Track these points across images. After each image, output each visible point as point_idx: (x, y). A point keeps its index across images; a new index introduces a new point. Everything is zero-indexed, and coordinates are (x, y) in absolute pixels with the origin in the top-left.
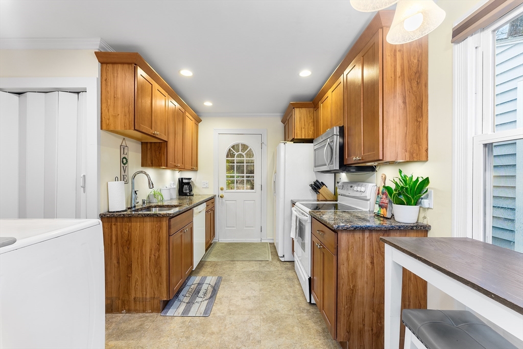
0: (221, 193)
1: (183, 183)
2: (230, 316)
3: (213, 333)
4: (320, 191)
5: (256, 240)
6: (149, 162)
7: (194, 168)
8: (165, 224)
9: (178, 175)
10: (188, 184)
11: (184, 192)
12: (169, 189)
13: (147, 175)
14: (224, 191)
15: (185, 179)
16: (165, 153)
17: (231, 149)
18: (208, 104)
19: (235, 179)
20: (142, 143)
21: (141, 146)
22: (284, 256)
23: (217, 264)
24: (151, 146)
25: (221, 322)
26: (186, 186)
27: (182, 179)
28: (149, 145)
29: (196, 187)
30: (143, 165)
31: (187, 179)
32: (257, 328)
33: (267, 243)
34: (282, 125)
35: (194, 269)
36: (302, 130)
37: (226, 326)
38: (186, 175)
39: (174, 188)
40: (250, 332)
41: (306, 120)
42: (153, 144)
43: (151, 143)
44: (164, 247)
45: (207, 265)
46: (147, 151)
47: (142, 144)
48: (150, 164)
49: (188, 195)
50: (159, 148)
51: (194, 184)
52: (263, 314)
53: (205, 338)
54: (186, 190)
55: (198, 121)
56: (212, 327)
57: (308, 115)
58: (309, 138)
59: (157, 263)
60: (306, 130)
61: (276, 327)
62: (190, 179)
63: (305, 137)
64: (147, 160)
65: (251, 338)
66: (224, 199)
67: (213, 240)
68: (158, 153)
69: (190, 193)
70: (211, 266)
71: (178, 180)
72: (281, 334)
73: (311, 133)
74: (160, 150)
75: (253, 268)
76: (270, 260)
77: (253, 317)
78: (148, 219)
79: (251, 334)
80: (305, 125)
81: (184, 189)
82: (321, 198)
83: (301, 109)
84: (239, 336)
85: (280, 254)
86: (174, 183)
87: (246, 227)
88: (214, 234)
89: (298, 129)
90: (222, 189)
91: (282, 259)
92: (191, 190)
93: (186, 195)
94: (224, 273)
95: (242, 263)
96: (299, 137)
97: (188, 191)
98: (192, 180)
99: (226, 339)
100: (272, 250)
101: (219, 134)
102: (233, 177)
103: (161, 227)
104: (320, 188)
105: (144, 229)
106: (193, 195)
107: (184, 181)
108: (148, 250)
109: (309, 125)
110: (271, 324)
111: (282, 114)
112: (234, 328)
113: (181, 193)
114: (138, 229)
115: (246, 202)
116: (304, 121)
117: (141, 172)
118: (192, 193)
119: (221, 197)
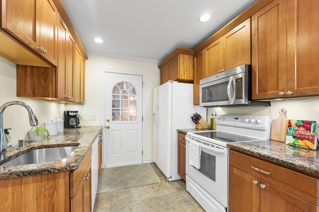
0: (107, 124)
1: (70, 116)
4: (199, 122)
5: (138, 162)
6: (30, 91)
7: (82, 101)
8: (62, 182)
9: (63, 108)
10: (75, 116)
11: (71, 124)
12: (56, 124)
13: (27, 107)
14: (110, 122)
15: (71, 112)
16: (54, 82)
17: (117, 85)
18: (99, 40)
19: (120, 112)
20: (18, 66)
21: (15, 69)
22: (171, 177)
23: (112, 196)
24: (32, 72)
26: (72, 119)
27: (68, 112)
28: (29, 70)
29: (82, 119)
30: (19, 95)
31: (73, 112)
33: (147, 163)
34: (158, 70)
36: (185, 72)
38: (72, 108)
39: (61, 122)
41: (187, 64)
42: (35, 69)
43: (32, 67)
45: (103, 199)
46: (26, 76)
47: (17, 68)
48: (31, 94)
49: (75, 128)
50: (45, 75)
51: (80, 117)
54: (72, 122)
55: (86, 58)
57: (189, 61)
58: (190, 79)
60: (188, 72)
62: (77, 112)
63: (187, 78)
64: (25, 88)
66: (110, 130)
68: (42, 81)
69: (77, 126)
70: (107, 200)
71: (63, 112)
73: (191, 75)
74: (47, 76)
75: (149, 195)
76: (159, 182)
80: (187, 68)
81: (70, 122)
82: (200, 127)
83: (184, 55)
85: (168, 176)
86: (59, 117)
87: (130, 152)
89: (182, 71)
90: (108, 121)
91: (170, 180)
92: (78, 122)
93: (73, 127)
94: (124, 207)
95: (137, 190)
96: (183, 78)
97: (74, 124)
98: (79, 113)
100: (157, 171)
101: (105, 72)
102: (119, 110)
103: (55, 188)
104: (199, 120)
105: (21, 196)
106: (80, 127)
107: (70, 114)
109: (190, 69)
111: (159, 61)
113: (67, 125)
114: (10, 197)
115: (130, 131)
116: (187, 65)
117: (17, 103)
118: (80, 125)
119: (107, 128)
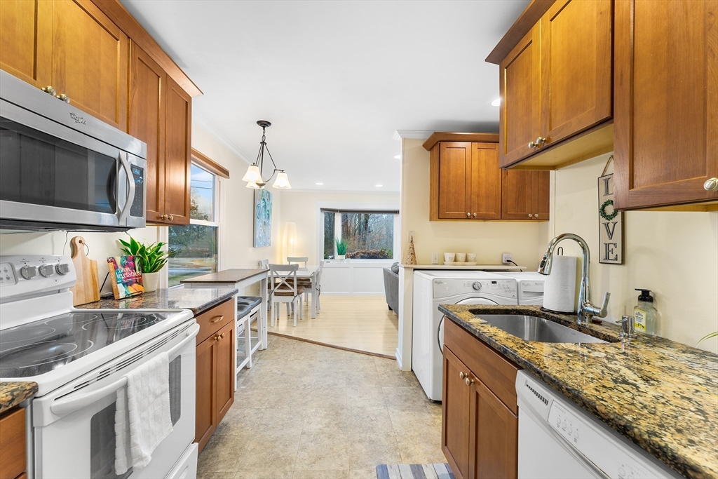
2: (342, 468)
3: (361, 441)
25: (355, 458)
32: (303, 448)
37: (346, 452)
40: (313, 444)
52: (289, 473)
53: (368, 436)
56: (364, 450)
61: (276, 450)
65: (312, 436)
72: (274, 441)
77: (305, 467)
79: (312, 442)
84: (327, 438)
99: (342, 436)
110: (282, 454)
112: (335, 449)
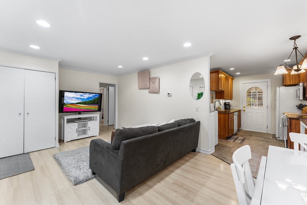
0: (244, 109)
4: (303, 109)
5: (264, 132)
7: (231, 98)
9: (224, 101)
10: (228, 105)
15: (227, 103)
16: (223, 95)
17: (249, 89)
18: (238, 73)
19: (252, 103)
22: (279, 137)
29: (231, 106)
30: (216, 99)
33: (271, 134)
35: (234, 133)
36: (290, 80)
38: (227, 101)
43: (219, 92)
44: (227, 122)
46: (217, 94)
47: (215, 92)
49: (228, 109)
55: (233, 79)
59: (225, 126)
60: (293, 80)
62: (229, 103)
64: (217, 97)
66: (245, 112)
67: (240, 128)
68: (221, 95)
71: (224, 103)
73: (297, 81)
74: (222, 93)
75: (261, 139)
76: (271, 138)
78: (222, 114)
80: (293, 78)
81: (227, 107)
82: (304, 112)
85: (277, 137)
87: (258, 125)
88: (240, 126)
89: (288, 80)
90: (244, 107)
91: (278, 139)
92: (230, 107)
95: (255, 137)
96: (289, 84)
100: (273, 136)
101: (243, 83)
102: (251, 102)
103: (226, 116)
108: (222, 122)
109: (295, 78)
113: (225, 108)
118: (230, 108)
119: (244, 111)
